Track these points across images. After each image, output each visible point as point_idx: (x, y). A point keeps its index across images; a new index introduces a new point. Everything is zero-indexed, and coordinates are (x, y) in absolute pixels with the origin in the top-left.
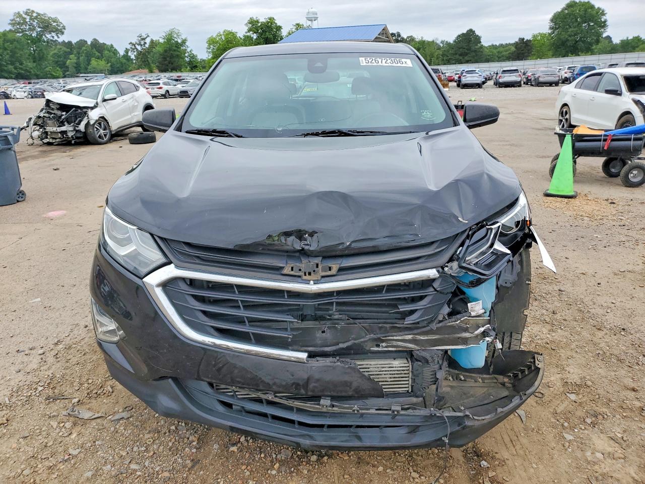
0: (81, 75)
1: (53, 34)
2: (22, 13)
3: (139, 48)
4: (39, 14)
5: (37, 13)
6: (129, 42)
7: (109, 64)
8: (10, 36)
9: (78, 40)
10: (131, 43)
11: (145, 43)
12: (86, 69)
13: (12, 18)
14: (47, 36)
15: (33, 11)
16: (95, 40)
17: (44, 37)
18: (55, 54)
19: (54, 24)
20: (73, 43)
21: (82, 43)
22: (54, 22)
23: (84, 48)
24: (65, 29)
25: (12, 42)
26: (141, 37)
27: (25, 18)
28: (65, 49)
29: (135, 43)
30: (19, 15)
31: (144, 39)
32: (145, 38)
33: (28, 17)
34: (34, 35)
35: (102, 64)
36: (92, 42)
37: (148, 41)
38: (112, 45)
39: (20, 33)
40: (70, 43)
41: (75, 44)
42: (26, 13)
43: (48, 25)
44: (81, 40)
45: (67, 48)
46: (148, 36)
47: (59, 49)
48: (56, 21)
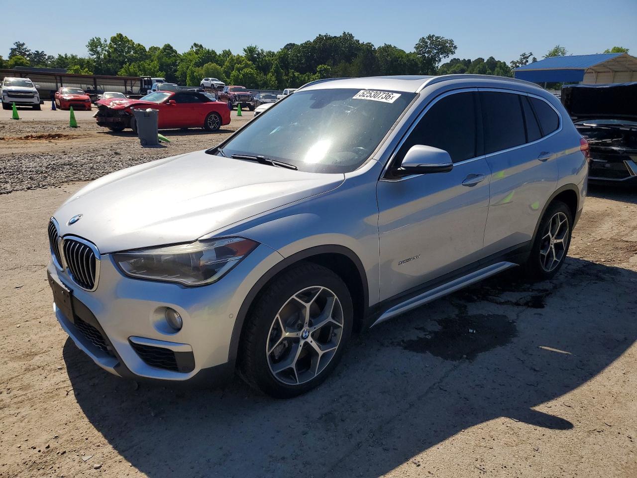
1: (445, 54)
2: (425, 38)
3: (520, 66)
4: (438, 38)
5: (436, 37)
6: (511, 61)
10: (513, 62)
11: (527, 61)
13: (418, 42)
15: (433, 36)
16: (492, 58)
17: (437, 57)
19: (449, 45)
21: (480, 60)
22: (449, 43)
23: (478, 66)
24: (456, 49)
26: (524, 55)
27: (427, 43)
28: (462, 66)
29: (516, 62)
30: (423, 40)
31: (527, 58)
32: (529, 56)
33: (429, 42)
34: (431, 55)
36: (488, 60)
37: (530, 60)
39: (420, 55)
40: (469, 61)
42: (430, 37)
43: (445, 47)
45: (465, 65)
46: (531, 54)
47: (458, 67)
48: (451, 42)
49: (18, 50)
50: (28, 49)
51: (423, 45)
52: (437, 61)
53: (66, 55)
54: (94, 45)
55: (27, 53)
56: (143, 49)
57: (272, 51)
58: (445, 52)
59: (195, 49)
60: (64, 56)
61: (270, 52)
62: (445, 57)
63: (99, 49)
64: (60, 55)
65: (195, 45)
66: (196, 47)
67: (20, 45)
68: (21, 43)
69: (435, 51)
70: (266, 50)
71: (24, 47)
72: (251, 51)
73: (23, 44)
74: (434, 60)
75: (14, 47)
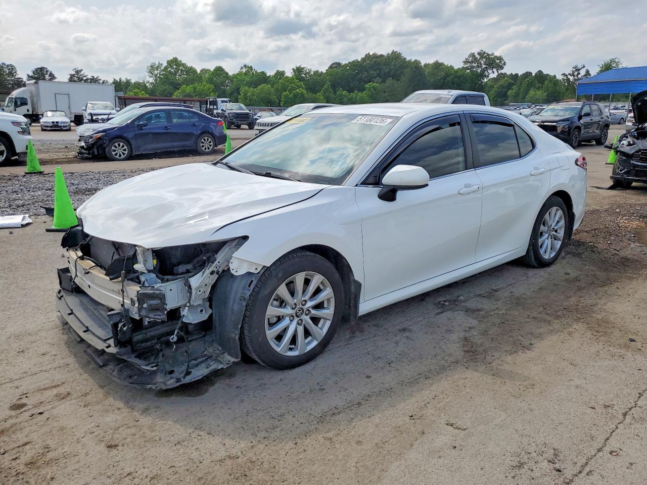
0: (511, 104)
1: (495, 70)
2: (475, 53)
3: (571, 78)
4: (488, 55)
5: (487, 53)
6: (562, 73)
7: (546, 94)
8: (460, 73)
9: (525, 72)
10: (564, 74)
11: (579, 74)
12: (524, 98)
13: (467, 57)
14: (489, 71)
15: (484, 52)
16: (540, 72)
17: (486, 72)
18: (500, 85)
19: (498, 61)
20: (519, 75)
21: (528, 74)
22: (498, 60)
23: (527, 79)
24: (505, 65)
25: (459, 77)
26: (576, 67)
28: (510, 81)
29: (567, 74)
30: (472, 55)
31: (578, 70)
32: (581, 69)
34: (479, 70)
35: (540, 94)
36: (536, 74)
37: (583, 72)
38: (555, 76)
39: (468, 69)
40: (517, 75)
41: (521, 76)
42: (479, 54)
43: (494, 62)
45: (512, 79)
46: (584, 67)
47: (505, 81)
48: (500, 58)
49: (76, 76)
50: (85, 74)
52: (485, 76)
55: (85, 78)
56: (195, 71)
57: (319, 71)
58: (494, 67)
59: (244, 70)
60: (119, 81)
64: (114, 79)
65: (245, 66)
66: (246, 68)
67: (78, 72)
68: (79, 69)
69: (484, 66)
70: (314, 69)
71: (82, 73)
72: (298, 70)
73: (81, 71)
74: (482, 75)
75: (73, 73)
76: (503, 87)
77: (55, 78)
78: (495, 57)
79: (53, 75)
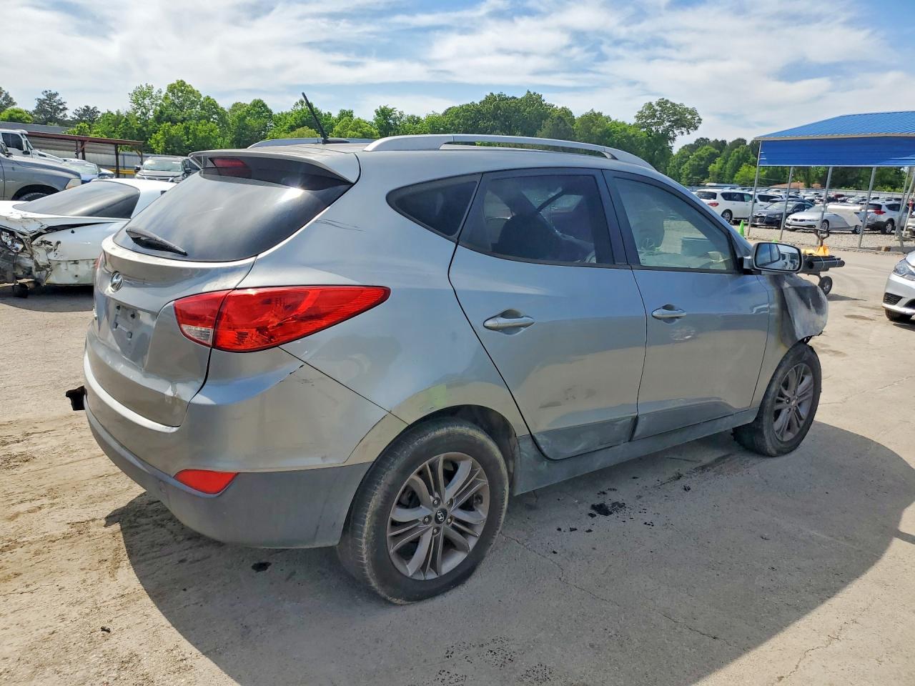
0: (708, 184)
1: (684, 130)
2: (654, 104)
4: (673, 105)
5: (671, 103)
7: (764, 173)
8: (631, 132)
9: (735, 139)
12: (732, 176)
13: (641, 109)
14: (675, 132)
15: (667, 101)
17: (670, 133)
18: (698, 155)
19: (689, 117)
20: (728, 143)
21: (741, 142)
22: (690, 114)
23: (738, 149)
24: (700, 123)
25: (627, 138)
27: (657, 111)
28: (713, 150)
30: (649, 106)
33: (659, 109)
34: (661, 129)
35: (756, 172)
36: (752, 142)
39: (643, 128)
40: (724, 142)
41: (730, 143)
42: (659, 104)
43: (685, 119)
44: (739, 140)
45: (716, 148)
47: (706, 150)
48: (693, 113)
49: (48, 102)
50: (63, 101)
51: (649, 113)
52: (670, 139)
53: (118, 112)
54: (141, 95)
55: (61, 107)
56: (215, 105)
57: (416, 115)
58: (684, 126)
59: (299, 108)
60: (115, 114)
61: (413, 117)
62: (682, 133)
63: (147, 102)
65: (302, 101)
66: (302, 105)
67: (51, 96)
68: (53, 92)
69: (668, 124)
71: (58, 98)
72: (384, 113)
73: (56, 94)
74: (665, 137)
75: (43, 97)
76: (702, 159)
77: (14, 104)
78: (685, 109)
79: (11, 98)
